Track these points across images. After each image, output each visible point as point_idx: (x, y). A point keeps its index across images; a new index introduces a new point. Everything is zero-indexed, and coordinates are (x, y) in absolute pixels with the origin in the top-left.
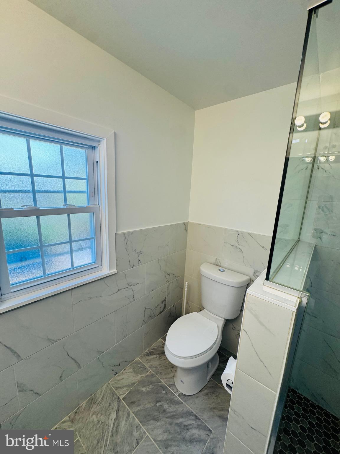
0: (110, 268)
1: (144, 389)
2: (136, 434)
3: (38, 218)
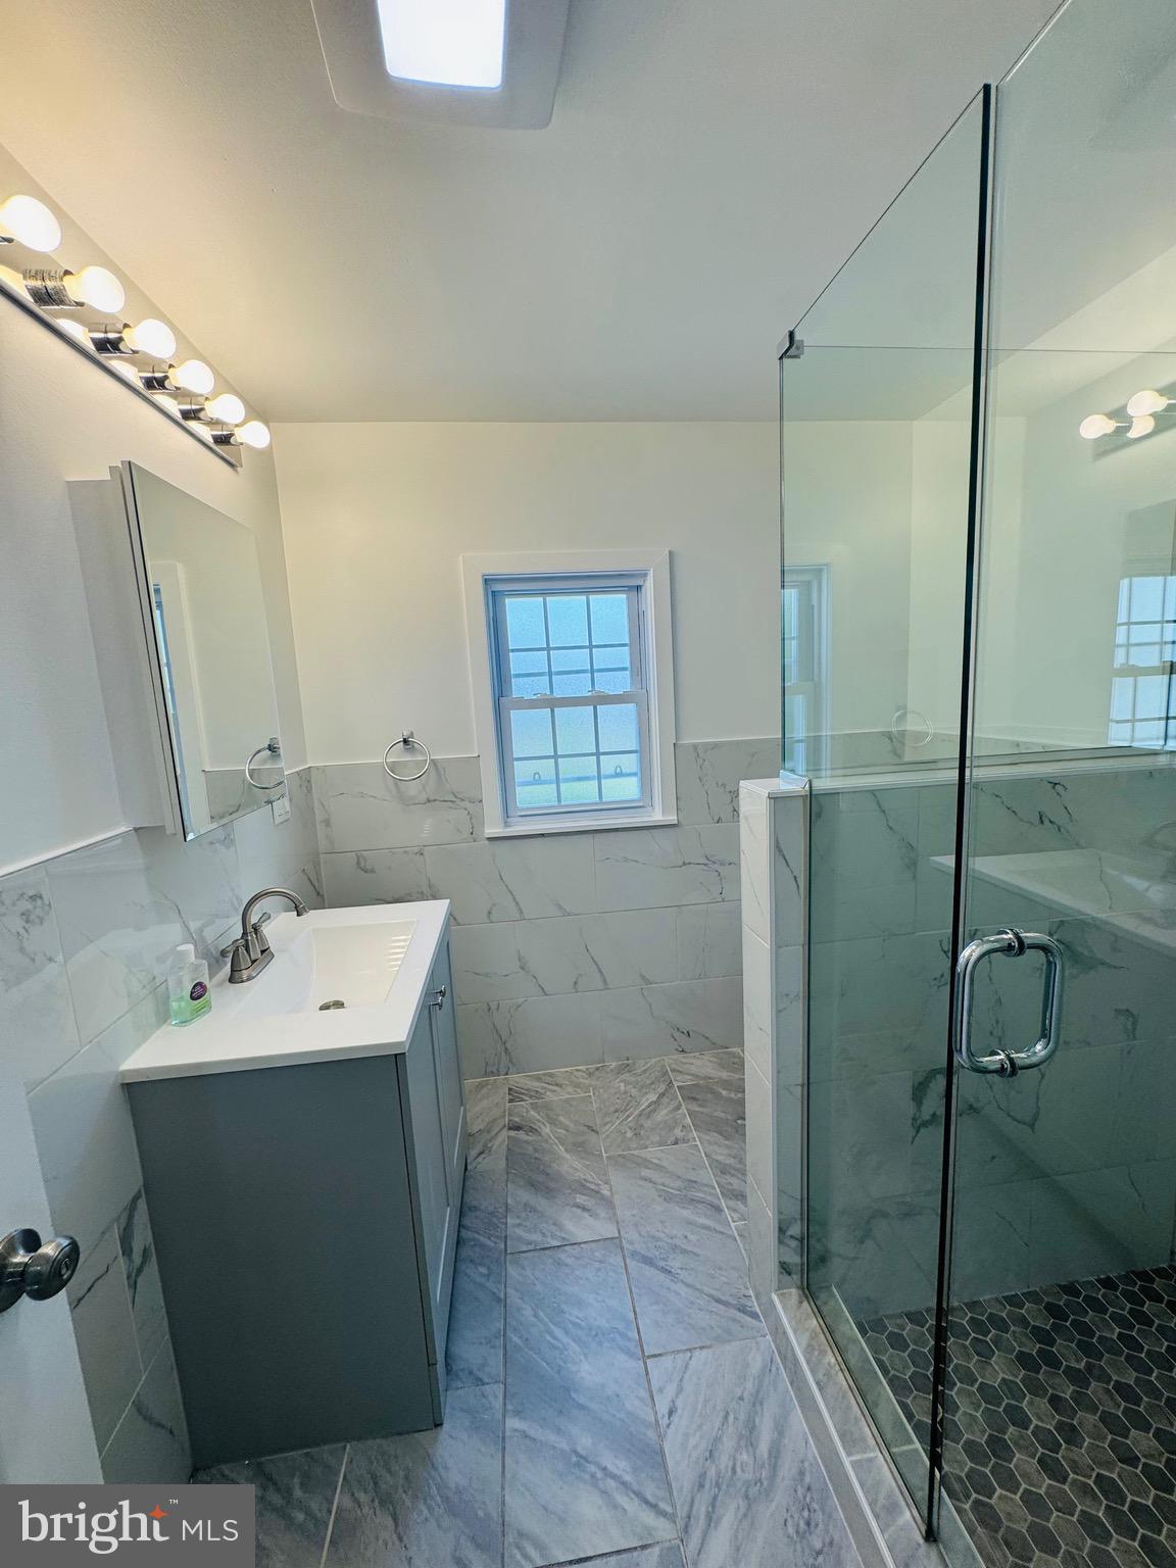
0: (664, 813)
1: (724, 1093)
2: (678, 1132)
3: (553, 711)
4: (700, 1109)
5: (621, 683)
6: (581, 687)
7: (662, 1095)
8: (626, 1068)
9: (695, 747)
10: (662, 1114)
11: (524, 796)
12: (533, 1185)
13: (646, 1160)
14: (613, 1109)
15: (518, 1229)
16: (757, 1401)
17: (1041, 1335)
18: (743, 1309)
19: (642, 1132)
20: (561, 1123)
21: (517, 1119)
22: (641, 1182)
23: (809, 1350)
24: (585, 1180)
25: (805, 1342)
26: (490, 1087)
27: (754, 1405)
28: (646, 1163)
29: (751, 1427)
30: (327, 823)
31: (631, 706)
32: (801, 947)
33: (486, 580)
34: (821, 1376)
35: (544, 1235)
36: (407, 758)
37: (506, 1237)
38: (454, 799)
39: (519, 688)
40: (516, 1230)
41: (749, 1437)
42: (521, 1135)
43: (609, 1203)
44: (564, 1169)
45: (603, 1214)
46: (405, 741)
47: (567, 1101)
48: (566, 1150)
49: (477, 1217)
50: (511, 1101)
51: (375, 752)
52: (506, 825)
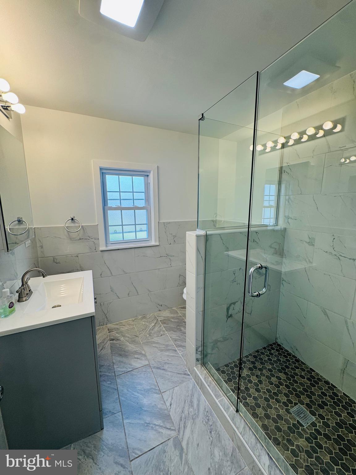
0: (155, 241)
1: (173, 320)
2: (162, 333)
3: (121, 211)
4: (167, 326)
5: (142, 204)
6: (129, 204)
7: (156, 323)
8: (144, 317)
9: (164, 223)
10: (156, 329)
11: (113, 237)
12: (121, 355)
13: (153, 342)
14: (142, 330)
15: (118, 369)
16: (192, 395)
17: (253, 363)
18: (185, 374)
19: (151, 335)
20: (126, 336)
21: (112, 337)
22: (153, 348)
23: (205, 379)
24: (137, 351)
25: (204, 377)
26: (101, 329)
27: (192, 396)
28: (154, 343)
29: (192, 402)
30: (42, 247)
31: (145, 211)
32: (203, 275)
33: (100, 169)
34: (209, 384)
35: (126, 368)
36: (72, 225)
37: (115, 371)
38: (89, 238)
39: (110, 204)
40: (117, 369)
41: (191, 404)
42: (114, 342)
43: (145, 355)
44: (130, 349)
45: (144, 359)
46: (72, 219)
47: (127, 330)
48: (129, 343)
49: (104, 368)
50: (109, 332)
51: (61, 222)
52: (106, 246)
